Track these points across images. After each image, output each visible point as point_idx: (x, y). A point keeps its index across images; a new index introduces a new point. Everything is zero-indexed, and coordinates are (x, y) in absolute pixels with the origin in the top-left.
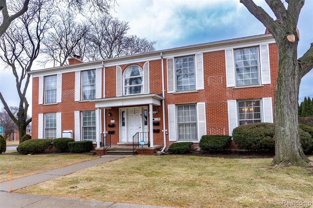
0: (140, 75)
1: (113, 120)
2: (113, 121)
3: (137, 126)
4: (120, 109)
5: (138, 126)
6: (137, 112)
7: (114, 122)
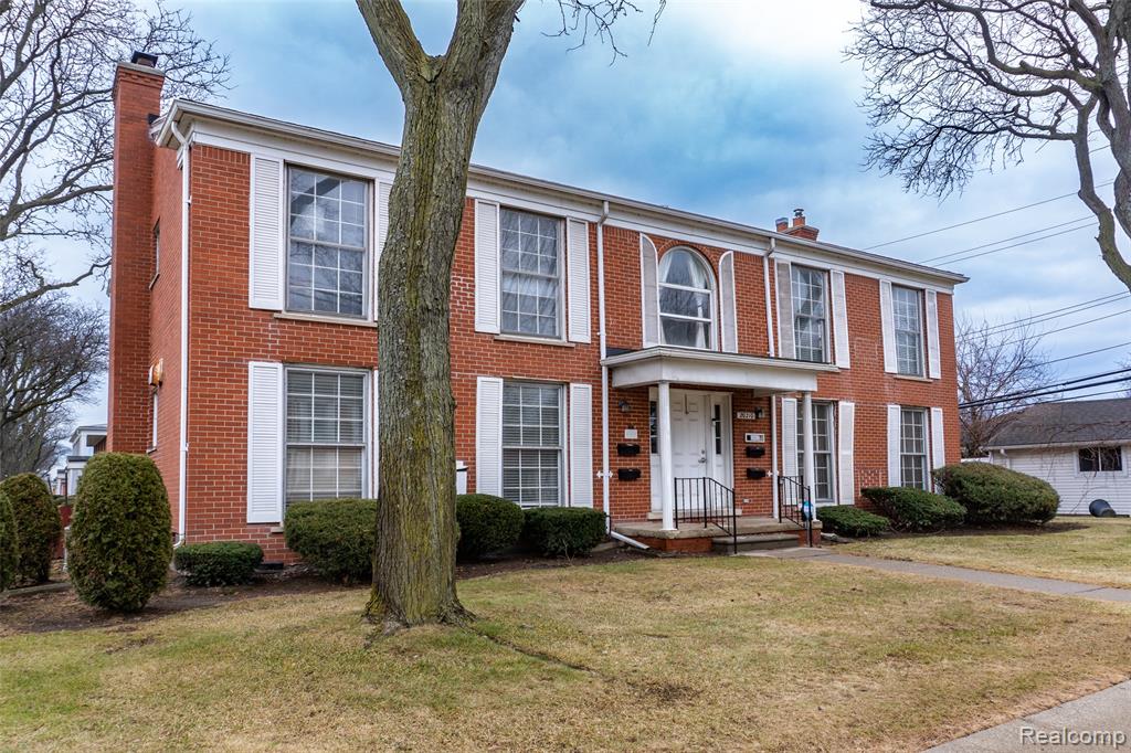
0: (691, 285)
1: (631, 427)
2: (631, 434)
3: (693, 454)
4: (650, 389)
5: (697, 454)
6: (693, 408)
7: (636, 437)
